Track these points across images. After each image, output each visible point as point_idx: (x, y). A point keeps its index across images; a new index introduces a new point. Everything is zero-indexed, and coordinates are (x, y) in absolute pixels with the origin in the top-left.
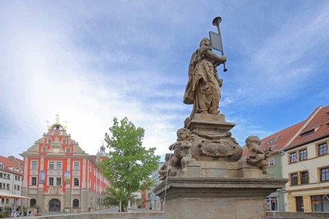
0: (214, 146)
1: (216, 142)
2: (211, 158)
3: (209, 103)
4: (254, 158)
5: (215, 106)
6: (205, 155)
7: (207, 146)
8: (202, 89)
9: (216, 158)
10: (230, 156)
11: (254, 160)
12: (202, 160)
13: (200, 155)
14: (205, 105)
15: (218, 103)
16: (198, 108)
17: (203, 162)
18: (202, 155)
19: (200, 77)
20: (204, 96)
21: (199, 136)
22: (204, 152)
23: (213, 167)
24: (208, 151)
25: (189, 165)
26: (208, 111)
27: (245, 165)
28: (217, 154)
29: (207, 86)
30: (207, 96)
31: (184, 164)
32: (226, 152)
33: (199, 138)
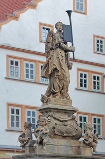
0: (63, 128)
1: (64, 125)
2: (61, 137)
3: (61, 86)
4: (87, 140)
5: (65, 90)
6: (57, 135)
7: (59, 128)
8: (56, 75)
9: (64, 137)
10: (73, 136)
11: (87, 142)
12: (55, 138)
13: (54, 134)
14: (58, 87)
15: (67, 88)
16: (53, 89)
17: (56, 140)
18: (55, 134)
19: (55, 67)
20: (57, 80)
21: (53, 118)
22: (56, 133)
23: (62, 144)
24: (59, 132)
25: (48, 143)
26: (60, 92)
27: (82, 145)
28: (65, 135)
29: (60, 74)
30: (59, 80)
31: (45, 144)
32: (71, 133)
33: (53, 120)
